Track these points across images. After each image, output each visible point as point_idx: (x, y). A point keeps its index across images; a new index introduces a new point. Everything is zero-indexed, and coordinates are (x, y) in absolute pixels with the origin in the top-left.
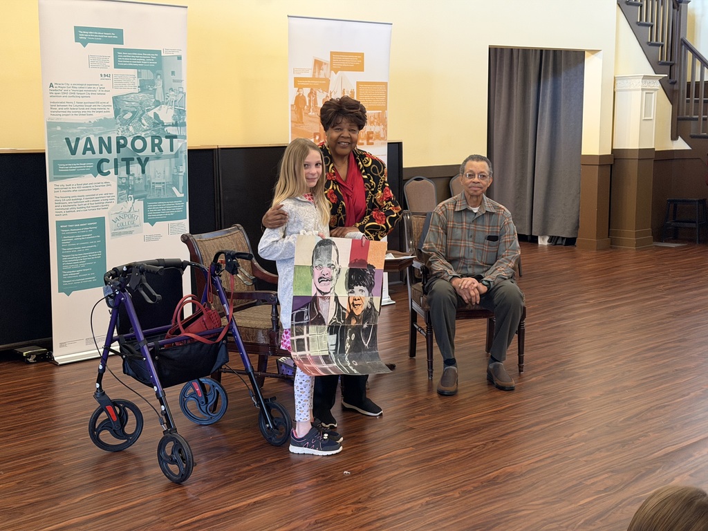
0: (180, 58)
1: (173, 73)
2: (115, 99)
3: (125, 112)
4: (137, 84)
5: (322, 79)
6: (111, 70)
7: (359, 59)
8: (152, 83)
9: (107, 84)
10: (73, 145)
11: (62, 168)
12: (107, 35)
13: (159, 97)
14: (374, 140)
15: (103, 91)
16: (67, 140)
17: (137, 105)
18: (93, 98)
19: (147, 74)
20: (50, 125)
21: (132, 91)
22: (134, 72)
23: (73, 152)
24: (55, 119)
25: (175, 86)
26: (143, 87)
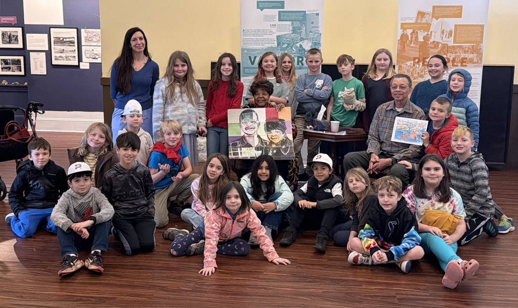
0: (318, 14)
1: (312, 23)
2: (278, 37)
3: (283, 44)
4: (291, 29)
5: (424, 24)
6: (277, 22)
7: (458, 10)
8: (300, 29)
9: (274, 29)
10: (253, 60)
11: (247, 70)
12: (275, 4)
13: (303, 36)
14: (468, 63)
15: (271, 33)
16: (250, 57)
17: (290, 40)
18: (266, 37)
19: (297, 24)
20: (243, 50)
21: (288, 33)
22: (289, 23)
23: (253, 63)
24: (245, 47)
25: (314, 30)
26: (294, 31)
